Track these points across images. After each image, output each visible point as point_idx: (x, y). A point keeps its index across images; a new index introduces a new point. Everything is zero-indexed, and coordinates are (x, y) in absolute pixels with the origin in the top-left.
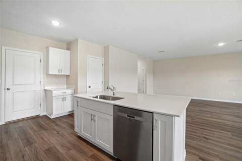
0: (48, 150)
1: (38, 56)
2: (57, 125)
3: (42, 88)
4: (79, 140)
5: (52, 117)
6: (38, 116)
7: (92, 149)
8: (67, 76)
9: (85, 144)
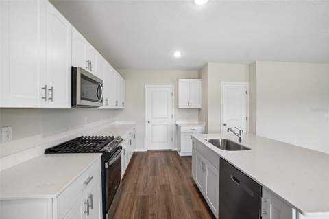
0: (164, 185)
1: (170, 89)
2: (181, 164)
3: (174, 123)
4: (194, 189)
5: (181, 155)
6: (170, 151)
7: (202, 204)
8: (199, 109)
9: (198, 195)
